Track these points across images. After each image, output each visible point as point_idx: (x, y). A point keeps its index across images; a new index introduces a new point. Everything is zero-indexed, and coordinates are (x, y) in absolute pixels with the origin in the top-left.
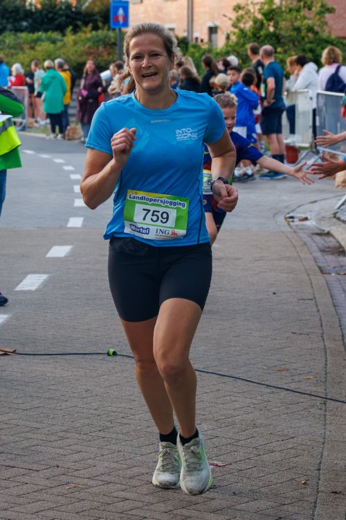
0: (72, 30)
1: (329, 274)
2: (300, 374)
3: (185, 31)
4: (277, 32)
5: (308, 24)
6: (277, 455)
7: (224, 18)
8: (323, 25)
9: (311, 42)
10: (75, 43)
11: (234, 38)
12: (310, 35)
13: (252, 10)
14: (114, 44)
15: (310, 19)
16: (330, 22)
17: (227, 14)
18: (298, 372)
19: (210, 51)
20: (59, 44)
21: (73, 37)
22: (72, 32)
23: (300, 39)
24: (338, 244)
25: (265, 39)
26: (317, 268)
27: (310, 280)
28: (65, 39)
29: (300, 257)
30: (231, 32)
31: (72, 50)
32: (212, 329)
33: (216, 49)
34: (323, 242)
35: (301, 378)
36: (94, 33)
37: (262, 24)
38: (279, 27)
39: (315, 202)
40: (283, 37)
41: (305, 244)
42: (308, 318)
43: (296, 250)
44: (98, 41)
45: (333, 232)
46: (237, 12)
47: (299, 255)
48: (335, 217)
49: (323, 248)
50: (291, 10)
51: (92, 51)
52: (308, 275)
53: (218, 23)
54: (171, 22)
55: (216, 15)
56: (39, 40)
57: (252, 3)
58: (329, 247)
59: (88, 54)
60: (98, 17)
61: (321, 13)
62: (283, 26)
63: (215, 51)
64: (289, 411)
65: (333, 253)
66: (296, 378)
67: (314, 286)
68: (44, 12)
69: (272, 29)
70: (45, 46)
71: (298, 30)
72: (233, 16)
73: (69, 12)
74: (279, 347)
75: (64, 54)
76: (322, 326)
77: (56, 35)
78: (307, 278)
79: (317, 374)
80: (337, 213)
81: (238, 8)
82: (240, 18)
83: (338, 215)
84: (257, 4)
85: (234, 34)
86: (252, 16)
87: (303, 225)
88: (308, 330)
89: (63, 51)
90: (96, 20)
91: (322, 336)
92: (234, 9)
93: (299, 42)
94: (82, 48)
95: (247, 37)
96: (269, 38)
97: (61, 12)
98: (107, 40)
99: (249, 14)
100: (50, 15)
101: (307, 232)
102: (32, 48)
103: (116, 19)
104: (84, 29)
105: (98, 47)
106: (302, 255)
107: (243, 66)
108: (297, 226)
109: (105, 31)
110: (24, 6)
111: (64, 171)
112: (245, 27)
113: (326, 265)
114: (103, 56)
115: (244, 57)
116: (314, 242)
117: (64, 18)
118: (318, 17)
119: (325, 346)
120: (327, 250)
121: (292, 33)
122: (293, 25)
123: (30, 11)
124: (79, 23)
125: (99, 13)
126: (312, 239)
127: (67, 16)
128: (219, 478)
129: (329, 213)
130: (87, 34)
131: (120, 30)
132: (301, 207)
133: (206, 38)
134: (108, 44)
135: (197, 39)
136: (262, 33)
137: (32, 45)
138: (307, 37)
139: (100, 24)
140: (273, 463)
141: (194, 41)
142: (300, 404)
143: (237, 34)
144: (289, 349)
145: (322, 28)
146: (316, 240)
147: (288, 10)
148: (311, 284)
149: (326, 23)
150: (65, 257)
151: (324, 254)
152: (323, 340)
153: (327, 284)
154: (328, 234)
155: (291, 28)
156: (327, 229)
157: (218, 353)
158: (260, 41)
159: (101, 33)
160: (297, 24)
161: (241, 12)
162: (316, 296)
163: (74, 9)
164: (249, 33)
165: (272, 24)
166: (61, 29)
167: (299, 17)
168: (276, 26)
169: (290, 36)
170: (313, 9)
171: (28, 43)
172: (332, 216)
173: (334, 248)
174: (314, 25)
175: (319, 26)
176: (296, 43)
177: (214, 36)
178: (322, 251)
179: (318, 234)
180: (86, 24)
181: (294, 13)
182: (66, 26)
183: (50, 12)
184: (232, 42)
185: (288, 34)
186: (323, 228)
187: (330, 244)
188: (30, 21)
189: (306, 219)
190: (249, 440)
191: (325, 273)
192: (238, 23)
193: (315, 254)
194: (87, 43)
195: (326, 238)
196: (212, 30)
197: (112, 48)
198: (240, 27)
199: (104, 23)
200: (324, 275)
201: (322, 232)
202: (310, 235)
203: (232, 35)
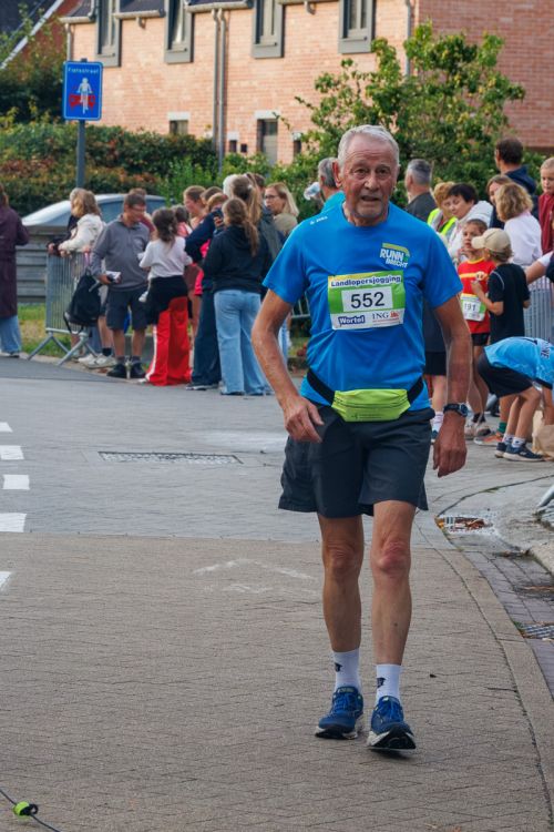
1: (537, 637)
3: (209, 128)
4: (407, 135)
5: (470, 121)
8: (499, 123)
9: (475, 159)
11: (316, 145)
12: (474, 143)
13: (354, 88)
14: (63, 151)
15: (474, 111)
16: (512, 117)
17: (303, 97)
23: (452, 150)
24: (548, 576)
26: (511, 625)
27: (502, 650)
29: (476, 603)
30: (311, 132)
34: (521, 574)
36: (20, 126)
37: (375, 117)
38: (410, 124)
39: (496, 489)
41: (483, 576)
42: (505, 726)
44: (27, 145)
45: (536, 552)
46: (326, 92)
47: (473, 598)
48: (539, 521)
49: (520, 585)
50: (433, 91)
52: (498, 640)
53: (279, 112)
54: (180, 107)
55: (274, 95)
57: (354, 74)
58: (531, 583)
61: (495, 98)
63: (277, 173)
65: (541, 597)
67: (509, 662)
69: (393, 129)
71: (447, 132)
72: (317, 98)
78: (494, 646)
80: (543, 512)
81: (326, 83)
82: (329, 105)
83: (545, 518)
84: (365, 76)
85: (317, 138)
86: (354, 99)
87: (474, 536)
90: (25, 101)
92: (317, 86)
93: (450, 158)
98: (48, 142)
101: (485, 550)
105: (28, 159)
106: (480, 600)
108: (463, 538)
109: (43, 126)
112: (339, 124)
113: (529, 620)
114: (38, 176)
116: (501, 572)
118: (489, 106)
120: (528, 588)
121: (436, 138)
122: (437, 123)
125: (29, 85)
126: (497, 567)
129: (525, 513)
130: (6, 129)
131: (82, 123)
132: (468, 499)
133: (252, 143)
134: (50, 150)
135: (233, 143)
138: (467, 146)
139: (34, 109)
141: (228, 147)
143: (323, 138)
145: (496, 129)
146: (505, 569)
147: (427, 91)
148: (505, 658)
149: (506, 119)
151: (523, 597)
153: (536, 657)
154: (528, 556)
155: (433, 126)
156: (524, 547)
159: (32, 124)
160: (447, 119)
161: (331, 93)
165: (394, 117)
167: (450, 106)
168: (403, 122)
169: (433, 144)
170: (481, 89)
172: (533, 519)
173: (542, 584)
174: (481, 122)
175: (491, 124)
176: (444, 160)
177: (269, 139)
178: (519, 591)
179: (506, 556)
181: (441, 98)
185: (427, 141)
186: (516, 544)
187: (533, 577)
189: (480, 524)
191: (529, 637)
192: (325, 115)
193: (504, 597)
194: (6, 148)
195: (524, 565)
196: (266, 127)
197: (57, 159)
198: (328, 122)
199: (42, 108)
200: (528, 640)
201: (514, 551)
202: (491, 557)
203: (311, 140)
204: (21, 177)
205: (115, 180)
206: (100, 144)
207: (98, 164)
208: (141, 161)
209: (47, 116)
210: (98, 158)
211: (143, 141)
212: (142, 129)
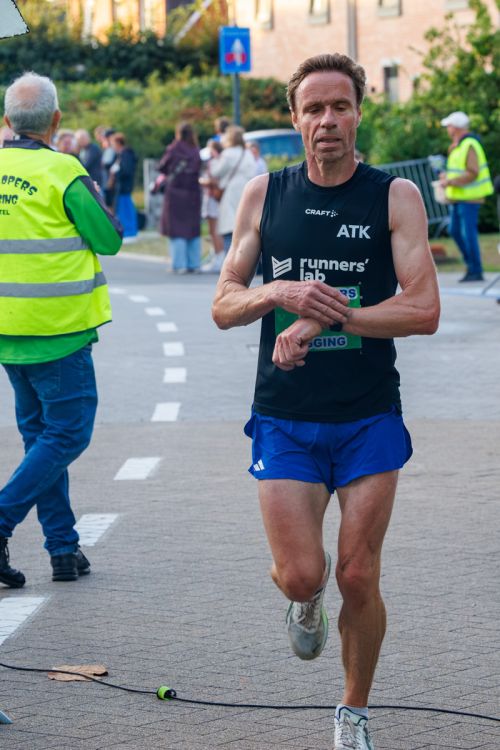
0: (159, 77)
4: (499, 73)
7: (410, 53)
10: (165, 98)
11: (427, 85)
13: (455, 38)
14: (228, 100)
17: (414, 45)
19: (387, 108)
20: (137, 101)
21: (161, 89)
22: (159, 81)
25: (478, 86)
28: (147, 92)
30: (422, 75)
31: (160, 110)
33: (398, 104)
36: (195, 81)
37: (473, 61)
44: (202, 95)
46: (431, 40)
51: (192, 111)
53: (398, 60)
55: (395, 46)
56: (104, 94)
57: (454, 26)
59: (186, 115)
60: (201, 55)
63: (395, 108)
68: (113, 49)
69: (489, 69)
70: (114, 106)
72: (425, 47)
73: (152, 48)
75: (145, 116)
77: (132, 86)
81: (432, 34)
82: (435, 51)
84: (463, 27)
85: (428, 78)
86: (456, 46)
89: (145, 111)
90: (196, 63)
92: (426, 37)
94: (177, 107)
95: (449, 83)
96: (484, 84)
97: (140, 48)
98: (217, 92)
99: (452, 46)
100: (123, 53)
102: (93, 109)
103: (230, 57)
104: (179, 75)
105: (202, 105)
109: (213, 78)
110: (80, 38)
112: (444, 66)
117: (144, 58)
123: (89, 47)
124: (170, 65)
125: (202, 47)
127: (151, 55)
130: (184, 82)
131: (237, 76)
133: (380, 85)
134: (219, 99)
136: (474, 75)
137: (94, 103)
139: (204, 66)
143: (432, 79)
150: (148, 478)
158: (470, 88)
159: (206, 82)
161: (438, 42)
163: (161, 43)
164: (451, 77)
165: (489, 59)
166: (140, 75)
168: (496, 64)
171: (86, 101)
177: (393, 82)
180: (181, 66)
182: (148, 71)
183: (123, 48)
184: (425, 91)
188: (89, 62)
192: (433, 59)
194: (183, 98)
196: (390, 72)
197: (224, 105)
198: (436, 66)
199: (211, 65)
203: (422, 79)
205: (271, 119)
206: (258, 92)
207: (258, 108)
209: (214, 71)
210: (257, 102)
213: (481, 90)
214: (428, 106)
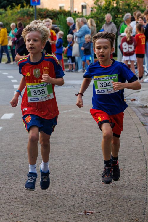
0: (10, 7)
2: (133, 172)
3: (69, 7)
4: (118, 6)
6: (123, 208)
8: (142, 3)
10: (12, 14)
11: (95, 10)
14: (32, 15)
18: (133, 171)
20: (4, 15)
21: (11, 11)
22: (10, 9)
23: (130, 10)
25: (111, 11)
26: (140, 123)
27: (137, 128)
28: (7, 12)
29: (132, 118)
30: (94, 7)
31: (11, 18)
32: (88, 151)
33: (86, 16)
34: (143, 111)
35: (134, 173)
36: (22, 9)
37: (110, 2)
38: (119, 3)
39: (139, 92)
40: (121, 9)
41: (134, 112)
42: (136, 146)
43: (129, 114)
44: (24, 13)
47: (131, 117)
49: (144, 114)
51: (21, 18)
52: (136, 126)
53: (87, 2)
54: (62, 2)
58: (147, 113)
59: (19, 20)
62: (121, 4)
64: (128, 188)
66: (131, 174)
67: (139, 131)
69: (115, 5)
71: (129, 5)
74: (122, 159)
75: (6, 20)
76: (144, 149)
77: (2, 10)
78: (135, 127)
79: (142, 171)
85: (96, 8)
87: (133, 103)
88: (137, 151)
89: (6, 18)
90: (22, 4)
91: (144, 154)
94: (16, 17)
95: (102, 9)
96: (113, 10)
98: (29, 12)
101: (135, 106)
104: (17, 7)
105: (24, 17)
106: (133, 117)
107: (100, 24)
108: (130, 103)
109: (27, 8)
111: (8, 78)
112: (101, 4)
113: (145, 122)
114: (26, 21)
115: (101, 20)
116: (139, 111)
117: (6, 2)
119: (146, 158)
120: (146, 114)
121: (125, 7)
122: (126, 3)
124: (14, 4)
126: (138, 110)
128: (93, 219)
129: (146, 97)
130: (18, 9)
131: (36, 7)
132: (132, 94)
133: (80, 11)
134: (29, 15)
135: (75, 11)
136: (110, 7)
138: (134, 9)
139: (25, 4)
140: (121, 212)
141: (74, 12)
142: (134, 185)
143: (97, 8)
144: (127, 160)
148: (138, 130)
150: (11, 118)
151: (144, 116)
152: (145, 156)
153: (146, 130)
154: (146, 107)
155: (125, 4)
156: (145, 105)
157: (92, 162)
158: (109, 11)
159: (25, 8)
162: (141, 136)
164: (103, 7)
165: (115, 2)
166: (4, 7)
168: (117, 3)
169: (125, 9)
177: (84, 10)
179: (141, 107)
180: (17, 4)
182: (7, 5)
185: (123, 8)
186: (143, 104)
189: (134, 100)
190: (108, 202)
191: (145, 125)
192: (97, 2)
193: (139, 117)
194: (18, 14)
195: (145, 109)
196: (83, 7)
197: (31, 17)
198: (98, 4)
199: (27, 4)
200: (145, 126)
201: (143, 106)
202: (136, 107)
203: (94, 8)
204: (22, 21)
206: (42, 13)
208: (52, 17)
209: (28, 6)
210: (41, 16)
211: (53, 12)
212: (52, 8)
213: (112, 12)
214: (95, 17)
